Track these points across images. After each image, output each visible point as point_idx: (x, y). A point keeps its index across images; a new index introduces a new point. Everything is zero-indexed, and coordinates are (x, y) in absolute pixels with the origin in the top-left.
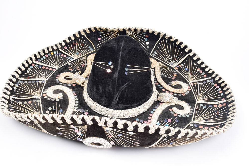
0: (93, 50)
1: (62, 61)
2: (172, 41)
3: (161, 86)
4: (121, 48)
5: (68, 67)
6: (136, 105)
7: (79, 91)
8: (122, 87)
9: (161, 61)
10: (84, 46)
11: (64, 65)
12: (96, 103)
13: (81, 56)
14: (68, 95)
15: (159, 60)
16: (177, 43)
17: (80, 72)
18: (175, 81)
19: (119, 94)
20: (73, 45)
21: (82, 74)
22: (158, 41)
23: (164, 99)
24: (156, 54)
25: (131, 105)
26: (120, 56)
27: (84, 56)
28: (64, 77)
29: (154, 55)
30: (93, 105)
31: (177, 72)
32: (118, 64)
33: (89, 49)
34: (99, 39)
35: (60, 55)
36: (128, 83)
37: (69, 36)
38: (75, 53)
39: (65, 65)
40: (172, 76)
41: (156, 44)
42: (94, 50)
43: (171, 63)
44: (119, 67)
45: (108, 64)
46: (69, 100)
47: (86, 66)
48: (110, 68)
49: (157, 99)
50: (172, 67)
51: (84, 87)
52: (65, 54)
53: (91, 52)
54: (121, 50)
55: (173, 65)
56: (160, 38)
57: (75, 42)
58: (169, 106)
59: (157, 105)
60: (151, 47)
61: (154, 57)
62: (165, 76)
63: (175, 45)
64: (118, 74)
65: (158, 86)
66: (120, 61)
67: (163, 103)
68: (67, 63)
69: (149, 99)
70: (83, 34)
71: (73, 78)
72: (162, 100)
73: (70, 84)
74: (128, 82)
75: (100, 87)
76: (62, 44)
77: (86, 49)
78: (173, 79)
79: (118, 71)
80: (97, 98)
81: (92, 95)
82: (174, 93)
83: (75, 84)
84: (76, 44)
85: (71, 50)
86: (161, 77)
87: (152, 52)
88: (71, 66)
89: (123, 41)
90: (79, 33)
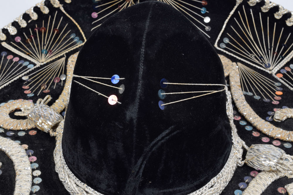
0: (81, 41)
1: (9, 72)
2: (264, 11)
3: (249, 124)
4: (142, 36)
5: (22, 85)
6: (192, 186)
7: (43, 147)
8: (151, 145)
9: (242, 60)
10: (60, 34)
11: (13, 80)
12: (86, 185)
13: (54, 58)
14: (14, 161)
15: (237, 57)
16: (278, 15)
17: (49, 98)
18: (281, 108)
19: (145, 162)
20: (34, 33)
21: (55, 102)
22: (232, 13)
23: (263, 162)
24: (227, 45)
25: (178, 189)
26: (142, 58)
27: (59, 58)
28: (8, 112)
29: (224, 46)
30: (76, 189)
31: (283, 86)
32: (137, 81)
33: (72, 39)
34: (95, 15)
35: (5, 57)
36: (167, 131)
37: (24, 12)
38: (39, 51)
39: (15, 81)
40: (273, 97)
41: (227, 20)
42: (83, 40)
43: (267, 63)
44: (139, 91)
45: (109, 82)
46: (17, 178)
47: (65, 81)
48: (116, 92)
49: (243, 162)
50: (269, 72)
51: (56, 139)
52: (15, 55)
53: (78, 47)
54: (143, 43)
55: (271, 68)
56: (237, 5)
57: (40, 26)
58: (275, 181)
59: (245, 178)
60: (215, 26)
61: (225, 51)
62: (255, 97)
63: (273, 19)
64: (139, 108)
65: (240, 123)
66: (143, 72)
67: (259, 171)
68: (20, 76)
69: (225, 167)
70: (56, 6)
71: (30, 116)
72: (256, 163)
73: (24, 130)
74: (167, 128)
75: (93, 145)
76: (9, 31)
77: (66, 39)
78: (275, 103)
79: (137, 101)
80: (86, 172)
81: (74, 164)
82: (283, 141)
83: (35, 129)
84: (41, 29)
85: (30, 43)
86: (247, 101)
87: (218, 38)
88: (29, 83)
89: (149, 16)
90: (47, 3)
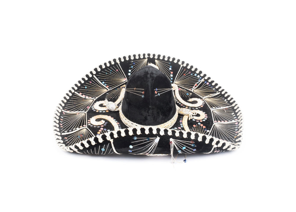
18: (191, 98)
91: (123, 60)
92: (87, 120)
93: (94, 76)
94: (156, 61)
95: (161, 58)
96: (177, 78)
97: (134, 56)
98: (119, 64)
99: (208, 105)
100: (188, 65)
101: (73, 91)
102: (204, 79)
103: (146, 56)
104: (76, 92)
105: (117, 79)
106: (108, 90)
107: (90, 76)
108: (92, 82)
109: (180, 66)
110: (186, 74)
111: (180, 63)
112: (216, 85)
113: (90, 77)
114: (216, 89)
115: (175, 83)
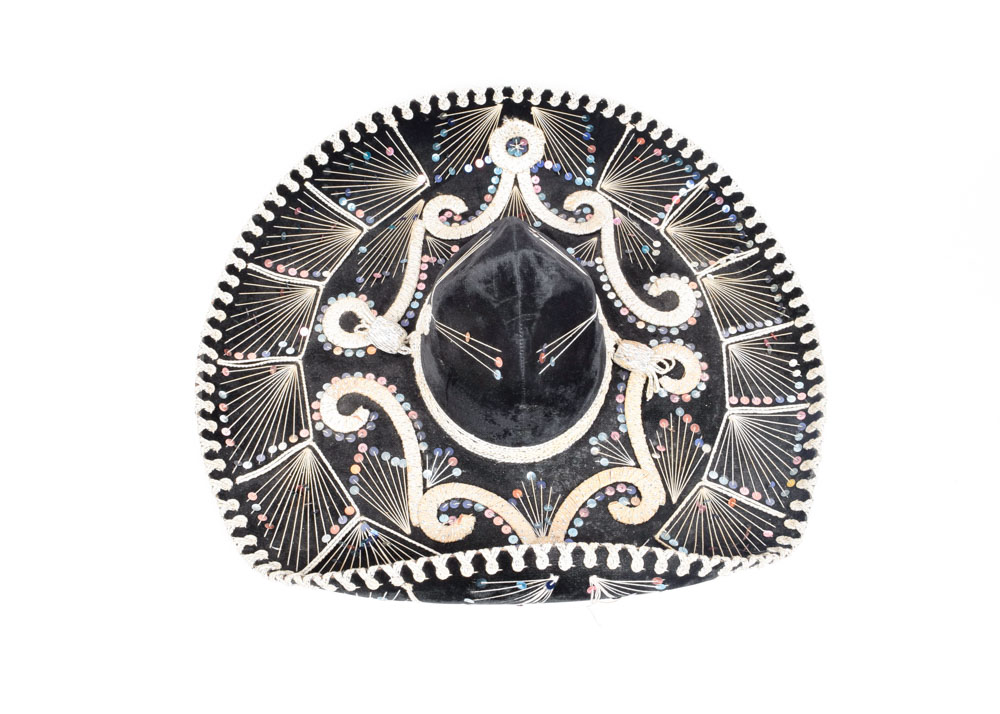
9: (403, 537)
91: (408, 115)
92: (310, 404)
93: (308, 185)
94: (535, 111)
95: (555, 102)
96: (608, 171)
97: (453, 97)
98: (396, 130)
99: (712, 313)
100: (653, 125)
101: (241, 264)
102: (709, 183)
103: (499, 97)
104: (251, 266)
105: (390, 183)
106: (361, 229)
107: (294, 187)
108: (304, 209)
109: (624, 127)
110: (641, 159)
111: (624, 119)
112: (750, 212)
113: (293, 191)
114: (745, 229)
115: (601, 189)
